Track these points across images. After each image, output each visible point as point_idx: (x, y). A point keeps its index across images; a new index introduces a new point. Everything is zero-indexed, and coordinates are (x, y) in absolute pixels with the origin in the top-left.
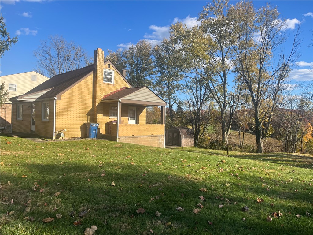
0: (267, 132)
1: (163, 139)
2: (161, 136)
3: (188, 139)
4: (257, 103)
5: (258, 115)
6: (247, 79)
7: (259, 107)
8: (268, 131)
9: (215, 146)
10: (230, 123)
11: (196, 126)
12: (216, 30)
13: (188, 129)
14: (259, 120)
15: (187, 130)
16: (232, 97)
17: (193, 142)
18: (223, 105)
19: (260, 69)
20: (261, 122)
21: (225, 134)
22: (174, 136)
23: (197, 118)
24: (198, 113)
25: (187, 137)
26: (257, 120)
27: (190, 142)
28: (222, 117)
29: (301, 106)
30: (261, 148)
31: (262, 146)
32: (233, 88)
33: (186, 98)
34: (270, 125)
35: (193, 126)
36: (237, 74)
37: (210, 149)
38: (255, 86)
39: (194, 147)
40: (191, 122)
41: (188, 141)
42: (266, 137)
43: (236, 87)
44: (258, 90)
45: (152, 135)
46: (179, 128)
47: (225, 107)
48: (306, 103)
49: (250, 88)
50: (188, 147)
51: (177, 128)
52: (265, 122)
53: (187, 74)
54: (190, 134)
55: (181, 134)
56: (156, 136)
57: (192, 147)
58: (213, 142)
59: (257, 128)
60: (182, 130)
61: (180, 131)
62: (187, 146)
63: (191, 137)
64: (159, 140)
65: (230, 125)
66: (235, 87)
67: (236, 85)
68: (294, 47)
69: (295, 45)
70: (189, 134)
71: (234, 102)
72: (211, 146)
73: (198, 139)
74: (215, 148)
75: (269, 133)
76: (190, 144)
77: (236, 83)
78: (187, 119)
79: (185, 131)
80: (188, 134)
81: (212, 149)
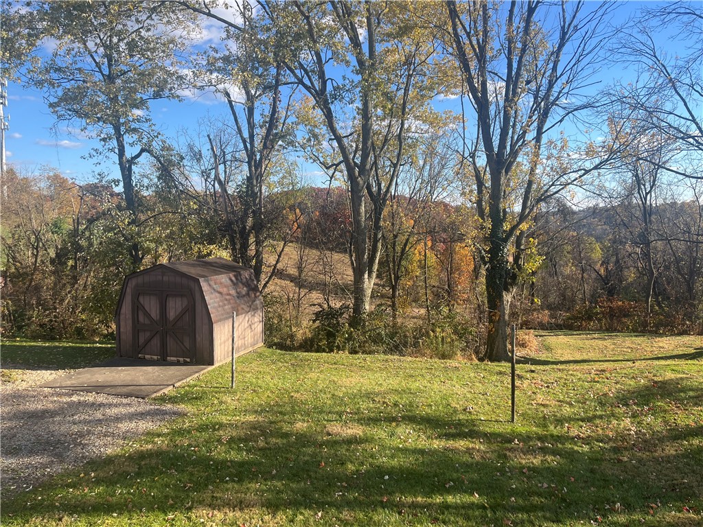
3: (241, 319)
10: (375, 234)
15: (232, 275)
17: (259, 329)
21: (366, 276)
22: (172, 314)
25: (237, 310)
27: (248, 333)
41: (241, 329)
46: (192, 271)
51: (186, 270)
54: (248, 294)
55: (212, 300)
60: (209, 277)
61: (205, 289)
63: (252, 308)
65: (376, 241)
70: (244, 291)
76: (249, 338)
80: (239, 296)
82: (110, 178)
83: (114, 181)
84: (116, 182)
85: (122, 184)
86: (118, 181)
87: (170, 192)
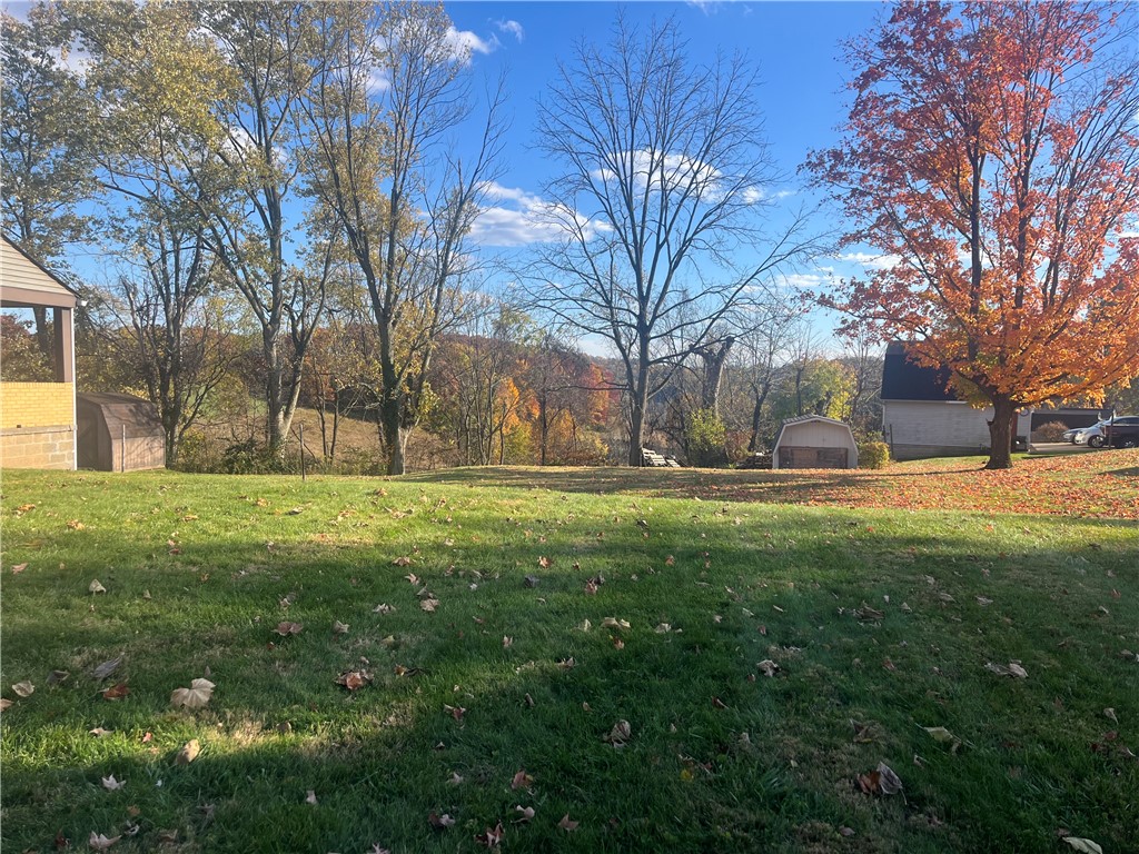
0: (417, 406)
1: (66, 441)
2: (58, 430)
3: (140, 440)
4: (387, 310)
5: (391, 353)
6: (354, 225)
7: (394, 324)
8: (421, 403)
9: (248, 461)
10: (295, 377)
11: (165, 389)
12: (234, 23)
13: (138, 402)
14: (393, 366)
15: (132, 406)
16: (295, 286)
17: (160, 453)
18: (267, 316)
19: (396, 196)
20: (400, 374)
21: (281, 416)
23: (166, 359)
24: (171, 340)
25: (133, 435)
26: (387, 368)
27: (147, 453)
28: (268, 357)
29: (500, 327)
30: (401, 457)
31: (403, 451)
32: (298, 252)
33: (101, 276)
34: (425, 384)
35: (151, 391)
36: (312, 205)
37: (230, 473)
38: (378, 252)
39: (166, 471)
40: (144, 373)
41: (139, 450)
42: (414, 423)
43: (309, 250)
44: (389, 268)
45: (19, 426)
46: (97, 400)
47: (275, 320)
48: (515, 320)
49: (364, 257)
50: (143, 472)
51: (89, 399)
52: (410, 374)
53: (119, 180)
54: (148, 423)
55: (111, 423)
56: (37, 431)
57: (159, 472)
58: (239, 449)
59: (388, 395)
60: (113, 407)
61: (105, 413)
62: (135, 470)
63: (151, 433)
64: (51, 447)
65: (295, 384)
66: (305, 251)
67: (310, 243)
68: (487, 141)
69: (489, 133)
70: (144, 420)
71: (307, 305)
72: (230, 462)
73: (176, 440)
74: (247, 468)
75: (424, 408)
76: (148, 458)
77: (310, 234)
78: (123, 364)
79: (124, 408)
80: (139, 423)
81: (237, 473)
82: (23, 319)
83: (26, 322)
84: (29, 323)
85: (35, 326)
86: (31, 322)
87: (87, 335)
